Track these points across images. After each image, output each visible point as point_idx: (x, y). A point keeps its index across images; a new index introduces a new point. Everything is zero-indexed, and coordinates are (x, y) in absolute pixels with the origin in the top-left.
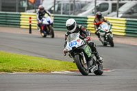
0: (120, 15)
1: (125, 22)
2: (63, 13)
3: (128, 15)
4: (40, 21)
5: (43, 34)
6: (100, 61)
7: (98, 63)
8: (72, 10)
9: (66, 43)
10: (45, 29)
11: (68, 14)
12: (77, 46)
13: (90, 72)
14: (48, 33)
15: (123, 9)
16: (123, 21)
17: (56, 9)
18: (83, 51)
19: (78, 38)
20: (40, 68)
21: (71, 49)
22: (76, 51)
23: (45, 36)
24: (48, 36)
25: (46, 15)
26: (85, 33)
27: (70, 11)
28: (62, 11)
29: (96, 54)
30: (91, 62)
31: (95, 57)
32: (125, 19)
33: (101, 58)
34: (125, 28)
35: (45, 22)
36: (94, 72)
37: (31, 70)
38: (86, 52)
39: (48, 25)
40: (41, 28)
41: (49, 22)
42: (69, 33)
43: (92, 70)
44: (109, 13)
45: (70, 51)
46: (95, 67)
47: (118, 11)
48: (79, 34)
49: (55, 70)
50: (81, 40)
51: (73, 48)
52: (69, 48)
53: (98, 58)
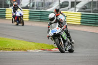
0: (77, 10)
1: (81, 15)
2: (36, 9)
3: (82, 10)
4: (14, 14)
5: (16, 23)
6: (73, 43)
7: (71, 44)
8: (42, 6)
9: (49, 30)
10: (18, 19)
11: (40, 9)
12: (57, 33)
13: (66, 50)
14: (20, 22)
15: (79, 6)
16: (79, 14)
17: (31, 6)
18: (61, 36)
19: (57, 27)
20: (20, 48)
21: (53, 34)
22: (56, 36)
23: (17, 25)
24: (19, 24)
25: (18, 10)
26: (62, 23)
27: (41, 7)
28: (35, 7)
29: (69, 38)
30: (66, 43)
31: (69, 40)
32: (80, 13)
33: (73, 41)
34: (80, 19)
35: (18, 14)
36: (68, 51)
37: (13, 50)
38: (63, 36)
39: (20, 17)
40: (14, 19)
41: (21, 14)
42: (51, 24)
43: (67, 49)
44: (69, 9)
45: (52, 36)
46: (69, 47)
47: (75, 8)
48: (58, 24)
49: (31, 49)
50: (60, 28)
51: (54, 34)
52: (51, 34)
53: (71, 40)
